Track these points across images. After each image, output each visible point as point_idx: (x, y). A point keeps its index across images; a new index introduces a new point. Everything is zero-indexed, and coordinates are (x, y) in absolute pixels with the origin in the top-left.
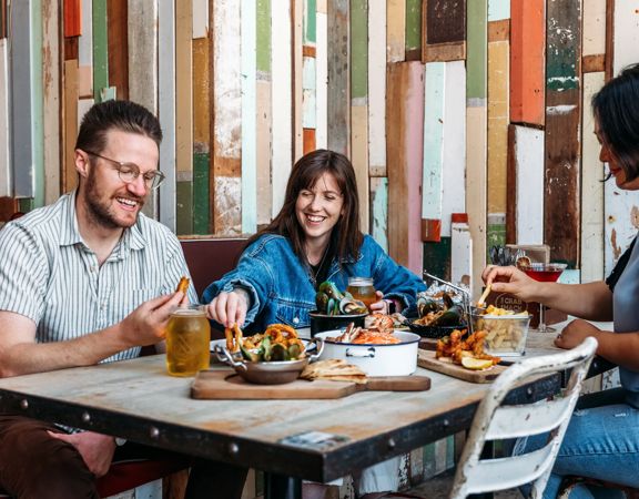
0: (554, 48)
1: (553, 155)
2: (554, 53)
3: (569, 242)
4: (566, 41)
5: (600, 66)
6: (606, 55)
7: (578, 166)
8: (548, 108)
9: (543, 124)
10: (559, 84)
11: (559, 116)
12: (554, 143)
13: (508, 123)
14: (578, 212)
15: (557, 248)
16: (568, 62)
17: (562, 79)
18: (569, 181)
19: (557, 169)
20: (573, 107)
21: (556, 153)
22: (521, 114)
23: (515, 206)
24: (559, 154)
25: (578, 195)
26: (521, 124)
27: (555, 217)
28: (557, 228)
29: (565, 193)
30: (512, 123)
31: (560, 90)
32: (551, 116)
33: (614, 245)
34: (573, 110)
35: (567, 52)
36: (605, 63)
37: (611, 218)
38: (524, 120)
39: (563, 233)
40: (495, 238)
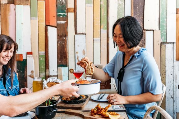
0: (59, 5)
1: (60, 35)
2: (59, 6)
3: (65, 59)
4: (63, 3)
5: (73, 11)
6: (74, 8)
7: (67, 38)
8: (58, 22)
9: (56, 26)
10: (61, 15)
11: (61, 24)
12: (60, 32)
13: (45, 25)
14: (67, 51)
15: (61, 61)
16: (63, 9)
17: (62, 14)
18: (64, 43)
19: (61, 39)
20: (65, 22)
21: (60, 34)
22: (49, 23)
23: (48, 49)
24: (61, 35)
25: (67, 46)
26: (49, 26)
27: (61, 52)
28: (61, 56)
29: (64, 46)
30: (46, 25)
31: (61, 17)
32: (59, 24)
33: (78, 60)
34: (65, 23)
35: (63, 6)
36: (74, 10)
37: (77, 52)
38: (50, 24)
39: (63, 57)
40: (42, 59)
